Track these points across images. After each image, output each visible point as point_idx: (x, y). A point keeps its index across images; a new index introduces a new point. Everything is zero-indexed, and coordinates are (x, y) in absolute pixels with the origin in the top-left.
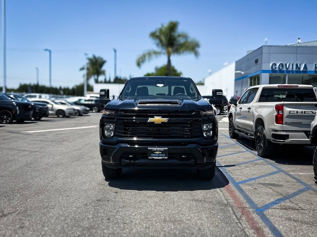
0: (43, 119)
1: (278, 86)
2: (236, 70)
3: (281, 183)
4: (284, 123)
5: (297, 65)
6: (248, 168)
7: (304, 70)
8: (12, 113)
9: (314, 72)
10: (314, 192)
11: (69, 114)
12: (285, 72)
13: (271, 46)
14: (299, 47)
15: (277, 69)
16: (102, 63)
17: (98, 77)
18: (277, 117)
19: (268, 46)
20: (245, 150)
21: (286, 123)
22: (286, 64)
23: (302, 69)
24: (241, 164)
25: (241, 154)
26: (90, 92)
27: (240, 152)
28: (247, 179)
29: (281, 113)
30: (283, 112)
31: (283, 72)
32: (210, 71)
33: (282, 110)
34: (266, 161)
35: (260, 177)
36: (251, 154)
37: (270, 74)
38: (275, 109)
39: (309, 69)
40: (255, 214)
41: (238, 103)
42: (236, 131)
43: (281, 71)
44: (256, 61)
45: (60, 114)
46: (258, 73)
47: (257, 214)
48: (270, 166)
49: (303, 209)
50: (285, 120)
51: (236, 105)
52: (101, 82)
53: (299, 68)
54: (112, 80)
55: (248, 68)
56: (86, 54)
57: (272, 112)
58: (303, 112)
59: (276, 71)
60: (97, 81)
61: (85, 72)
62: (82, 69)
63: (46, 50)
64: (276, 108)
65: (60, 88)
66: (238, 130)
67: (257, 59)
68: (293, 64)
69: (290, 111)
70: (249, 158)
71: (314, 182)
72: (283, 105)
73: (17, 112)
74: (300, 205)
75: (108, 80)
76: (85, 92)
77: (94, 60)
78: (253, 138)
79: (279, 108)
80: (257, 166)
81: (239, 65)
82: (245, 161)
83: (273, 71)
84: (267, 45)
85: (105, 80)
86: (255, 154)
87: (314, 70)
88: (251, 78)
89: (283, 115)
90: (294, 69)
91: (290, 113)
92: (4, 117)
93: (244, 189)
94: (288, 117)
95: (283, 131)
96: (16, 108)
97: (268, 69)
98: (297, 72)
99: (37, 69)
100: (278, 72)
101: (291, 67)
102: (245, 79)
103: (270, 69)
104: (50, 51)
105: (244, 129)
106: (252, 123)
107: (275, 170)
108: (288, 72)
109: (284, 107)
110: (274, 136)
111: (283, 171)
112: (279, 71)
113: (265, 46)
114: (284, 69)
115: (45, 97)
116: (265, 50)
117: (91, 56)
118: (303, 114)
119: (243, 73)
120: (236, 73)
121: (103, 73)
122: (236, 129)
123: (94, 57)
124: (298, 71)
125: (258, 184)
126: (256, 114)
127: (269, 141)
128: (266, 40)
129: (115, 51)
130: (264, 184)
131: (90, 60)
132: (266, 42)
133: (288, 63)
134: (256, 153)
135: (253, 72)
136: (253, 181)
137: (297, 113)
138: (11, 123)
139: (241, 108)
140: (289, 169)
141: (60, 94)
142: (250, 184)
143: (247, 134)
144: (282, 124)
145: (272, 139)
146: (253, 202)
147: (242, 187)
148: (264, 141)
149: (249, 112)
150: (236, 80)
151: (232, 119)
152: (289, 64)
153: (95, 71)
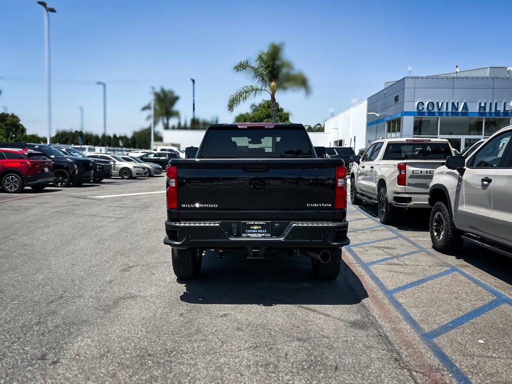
0: (104, 180)
1: (407, 140)
2: (368, 112)
3: (396, 246)
4: (407, 184)
5: (453, 103)
6: (365, 234)
7: (463, 111)
8: (69, 172)
9: (477, 114)
10: (426, 254)
11: (137, 174)
12: (437, 114)
13: (417, 78)
14: (457, 78)
15: (425, 110)
16: (175, 99)
17: (168, 120)
18: (399, 177)
19: (412, 78)
20: (367, 217)
21: (409, 184)
22: (438, 103)
23: (460, 110)
24: (357, 231)
25: (360, 221)
26: (158, 143)
27: (359, 219)
28: (360, 243)
29: (403, 173)
30: (405, 172)
31: (434, 114)
32: (332, 110)
33: (405, 169)
34: (387, 228)
35: (375, 242)
36: (372, 221)
37: (414, 117)
38: (397, 169)
39: (470, 110)
40: (360, 268)
41: (360, 161)
42: (358, 195)
43: (431, 113)
44: (396, 99)
45: (125, 173)
46: (399, 115)
47: (362, 267)
48: (390, 232)
49: (407, 265)
50: (408, 181)
51: (358, 163)
52: (173, 128)
53: (457, 109)
54: (189, 124)
55: (385, 108)
56: (153, 88)
57: (394, 172)
58: (428, 172)
59: (424, 112)
60: (166, 127)
61: (151, 112)
62: (146, 108)
63: (99, 83)
64: (398, 167)
65: (115, 136)
66: (361, 194)
67: (398, 96)
68: (447, 103)
69: (413, 171)
70: (369, 225)
71: (431, 246)
72: (405, 164)
73: (75, 171)
74: (405, 262)
75: (183, 124)
76: (152, 142)
77: (162, 95)
78: (376, 203)
79: (401, 168)
80: (376, 232)
81: (373, 103)
82: (364, 227)
83: (420, 113)
84: (412, 75)
85: (179, 124)
86: (377, 221)
87: (477, 111)
88: (389, 123)
89: (405, 175)
90: (450, 110)
91: (413, 173)
92: (59, 178)
93: (355, 251)
94: (411, 177)
95: (406, 193)
96: (73, 167)
97: (412, 110)
98: (453, 114)
99: (82, 109)
100: (426, 114)
101: (445, 107)
102: (380, 124)
103: (416, 110)
104: (104, 85)
105: (368, 192)
106: (374, 185)
107: (394, 235)
108: (441, 114)
109: (407, 166)
110: (396, 199)
111: (402, 237)
112: (428, 112)
113: (408, 78)
114: (436, 110)
115: (100, 151)
116: (407, 83)
117: (158, 90)
118: (428, 174)
119: (378, 115)
120: (368, 115)
121: (177, 114)
122: (358, 193)
123: (163, 90)
124: (455, 113)
125: (371, 247)
126: (379, 174)
127: (391, 205)
128: (410, 68)
129: (194, 81)
130: (377, 247)
131: (157, 95)
132: (410, 72)
133: (440, 102)
134: (379, 220)
135: (392, 113)
136: (367, 245)
137: (421, 173)
138: (68, 186)
139: (363, 167)
140: (411, 235)
141: (119, 146)
142: (362, 247)
143: (371, 198)
144: (405, 185)
145: (394, 202)
146: (360, 260)
147: (353, 249)
148: (387, 206)
149: (371, 171)
150: (369, 124)
151: (354, 180)
152: (442, 103)
153: (164, 111)
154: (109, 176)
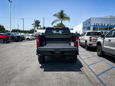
6: (82, 53)
11: (31, 39)
14: (103, 18)
16: (39, 22)
17: (38, 27)
22: (98, 23)
23: (103, 25)
25: (81, 50)
26: (36, 32)
30: (91, 39)
34: (87, 51)
38: (89, 38)
39: (105, 25)
41: (81, 36)
43: (97, 26)
44: (89, 23)
45: (28, 39)
46: (90, 26)
52: (39, 29)
54: (43, 28)
55: (87, 25)
61: (34, 25)
63: (22, 19)
65: (26, 31)
66: (81, 44)
70: (83, 50)
72: (91, 37)
73: (16, 38)
74: (91, 59)
76: (34, 32)
78: (85, 46)
80: (85, 52)
81: (84, 24)
83: (94, 26)
85: (41, 28)
87: (107, 25)
88: (87, 28)
90: (101, 25)
92: (13, 40)
97: (92, 25)
102: (86, 28)
105: (83, 43)
106: (84, 41)
107: (89, 53)
108: (99, 26)
111: (91, 53)
114: (98, 25)
115: (22, 34)
116: (92, 19)
119: (85, 26)
120: (83, 26)
121: (40, 26)
123: (37, 20)
126: (85, 39)
127: (88, 46)
130: (85, 55)
131: (35, 21)
137: (95, 39)
139: (82, 38)
141: (27, 33)
144: (91, 42)
147: (80, 56)
150: (83, 28)
151: (80, 40)
153: (37, 25)
154: (24, 40)
